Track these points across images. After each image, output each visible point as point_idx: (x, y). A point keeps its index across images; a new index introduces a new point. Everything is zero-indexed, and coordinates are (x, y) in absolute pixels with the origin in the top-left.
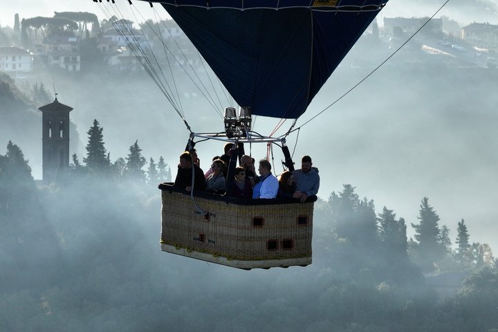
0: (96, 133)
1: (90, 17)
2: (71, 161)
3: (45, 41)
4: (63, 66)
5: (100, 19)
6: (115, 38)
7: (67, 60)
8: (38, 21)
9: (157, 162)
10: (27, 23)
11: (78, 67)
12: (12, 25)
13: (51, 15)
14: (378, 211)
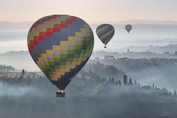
0: (130, 79)
1: (128, 58)
2: (127, 83)
3: (121, 62)
4: (124, 65)
5: (129, 59)
6: (131, 61)
7: (124, 64)
8: (120, 59)
9: (138, 83)
10: (119, 59)
11: (126, 66)
12: (117, 59)
13: (122, 58)
14: (168, 92)
